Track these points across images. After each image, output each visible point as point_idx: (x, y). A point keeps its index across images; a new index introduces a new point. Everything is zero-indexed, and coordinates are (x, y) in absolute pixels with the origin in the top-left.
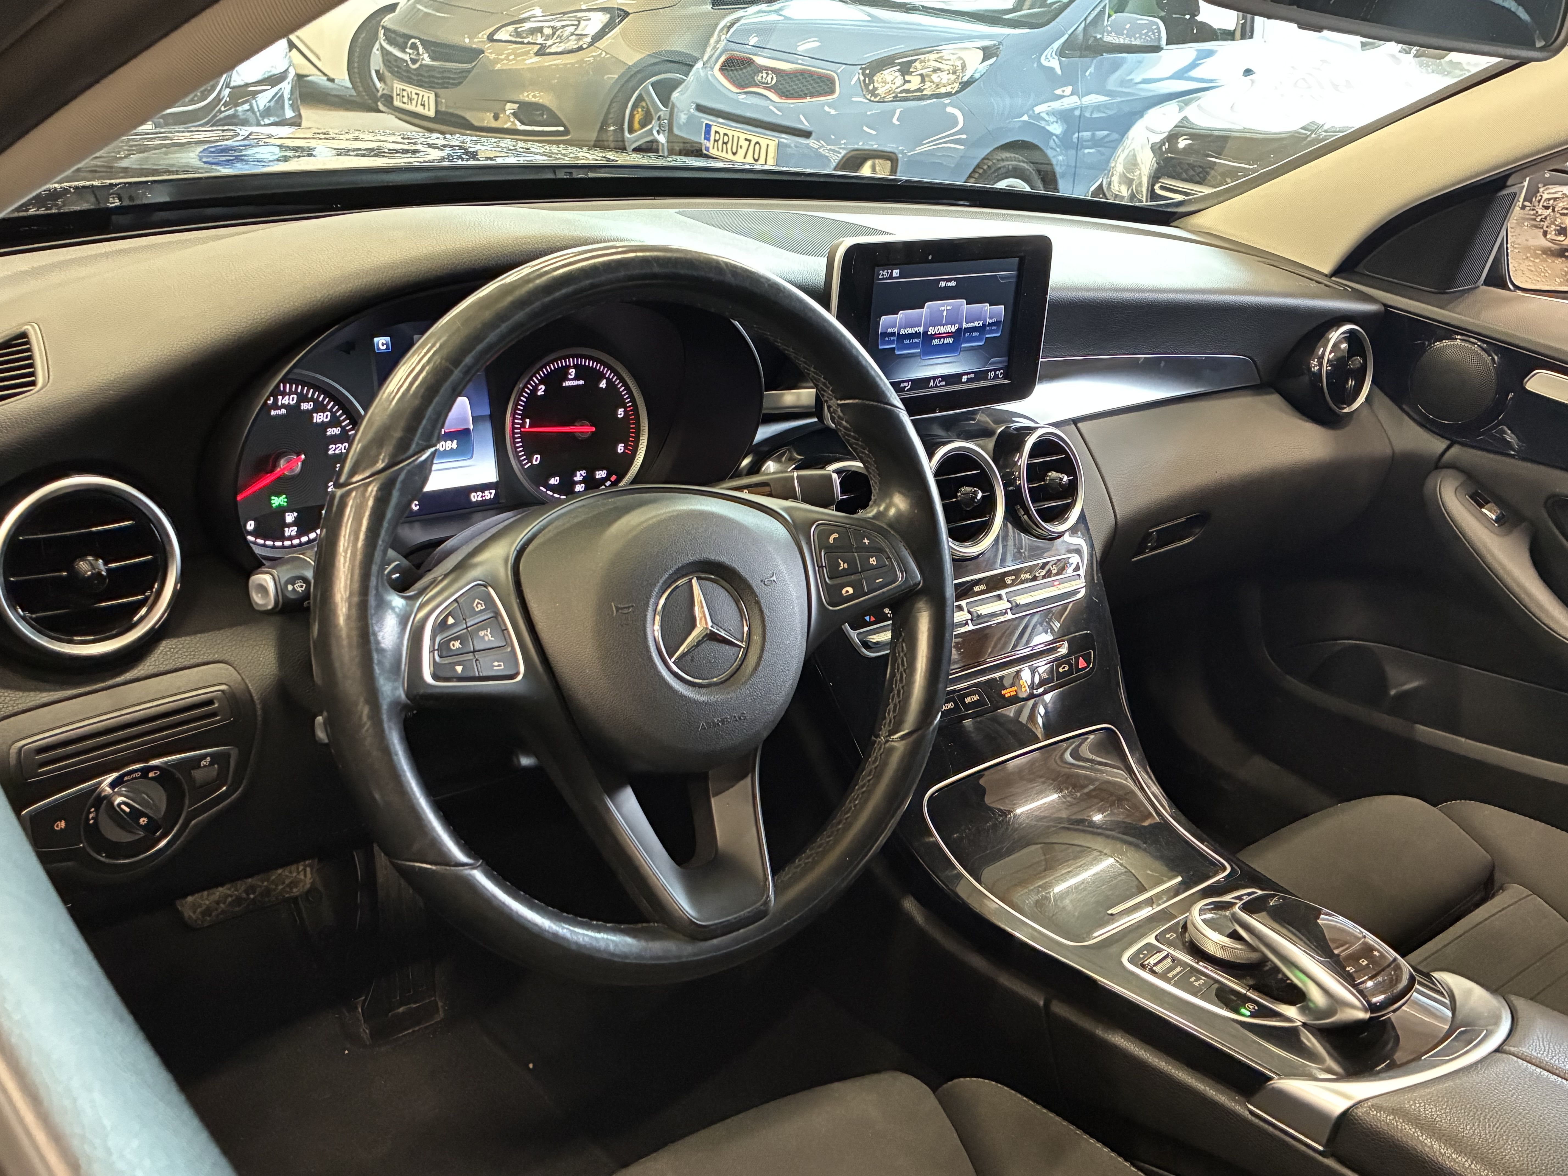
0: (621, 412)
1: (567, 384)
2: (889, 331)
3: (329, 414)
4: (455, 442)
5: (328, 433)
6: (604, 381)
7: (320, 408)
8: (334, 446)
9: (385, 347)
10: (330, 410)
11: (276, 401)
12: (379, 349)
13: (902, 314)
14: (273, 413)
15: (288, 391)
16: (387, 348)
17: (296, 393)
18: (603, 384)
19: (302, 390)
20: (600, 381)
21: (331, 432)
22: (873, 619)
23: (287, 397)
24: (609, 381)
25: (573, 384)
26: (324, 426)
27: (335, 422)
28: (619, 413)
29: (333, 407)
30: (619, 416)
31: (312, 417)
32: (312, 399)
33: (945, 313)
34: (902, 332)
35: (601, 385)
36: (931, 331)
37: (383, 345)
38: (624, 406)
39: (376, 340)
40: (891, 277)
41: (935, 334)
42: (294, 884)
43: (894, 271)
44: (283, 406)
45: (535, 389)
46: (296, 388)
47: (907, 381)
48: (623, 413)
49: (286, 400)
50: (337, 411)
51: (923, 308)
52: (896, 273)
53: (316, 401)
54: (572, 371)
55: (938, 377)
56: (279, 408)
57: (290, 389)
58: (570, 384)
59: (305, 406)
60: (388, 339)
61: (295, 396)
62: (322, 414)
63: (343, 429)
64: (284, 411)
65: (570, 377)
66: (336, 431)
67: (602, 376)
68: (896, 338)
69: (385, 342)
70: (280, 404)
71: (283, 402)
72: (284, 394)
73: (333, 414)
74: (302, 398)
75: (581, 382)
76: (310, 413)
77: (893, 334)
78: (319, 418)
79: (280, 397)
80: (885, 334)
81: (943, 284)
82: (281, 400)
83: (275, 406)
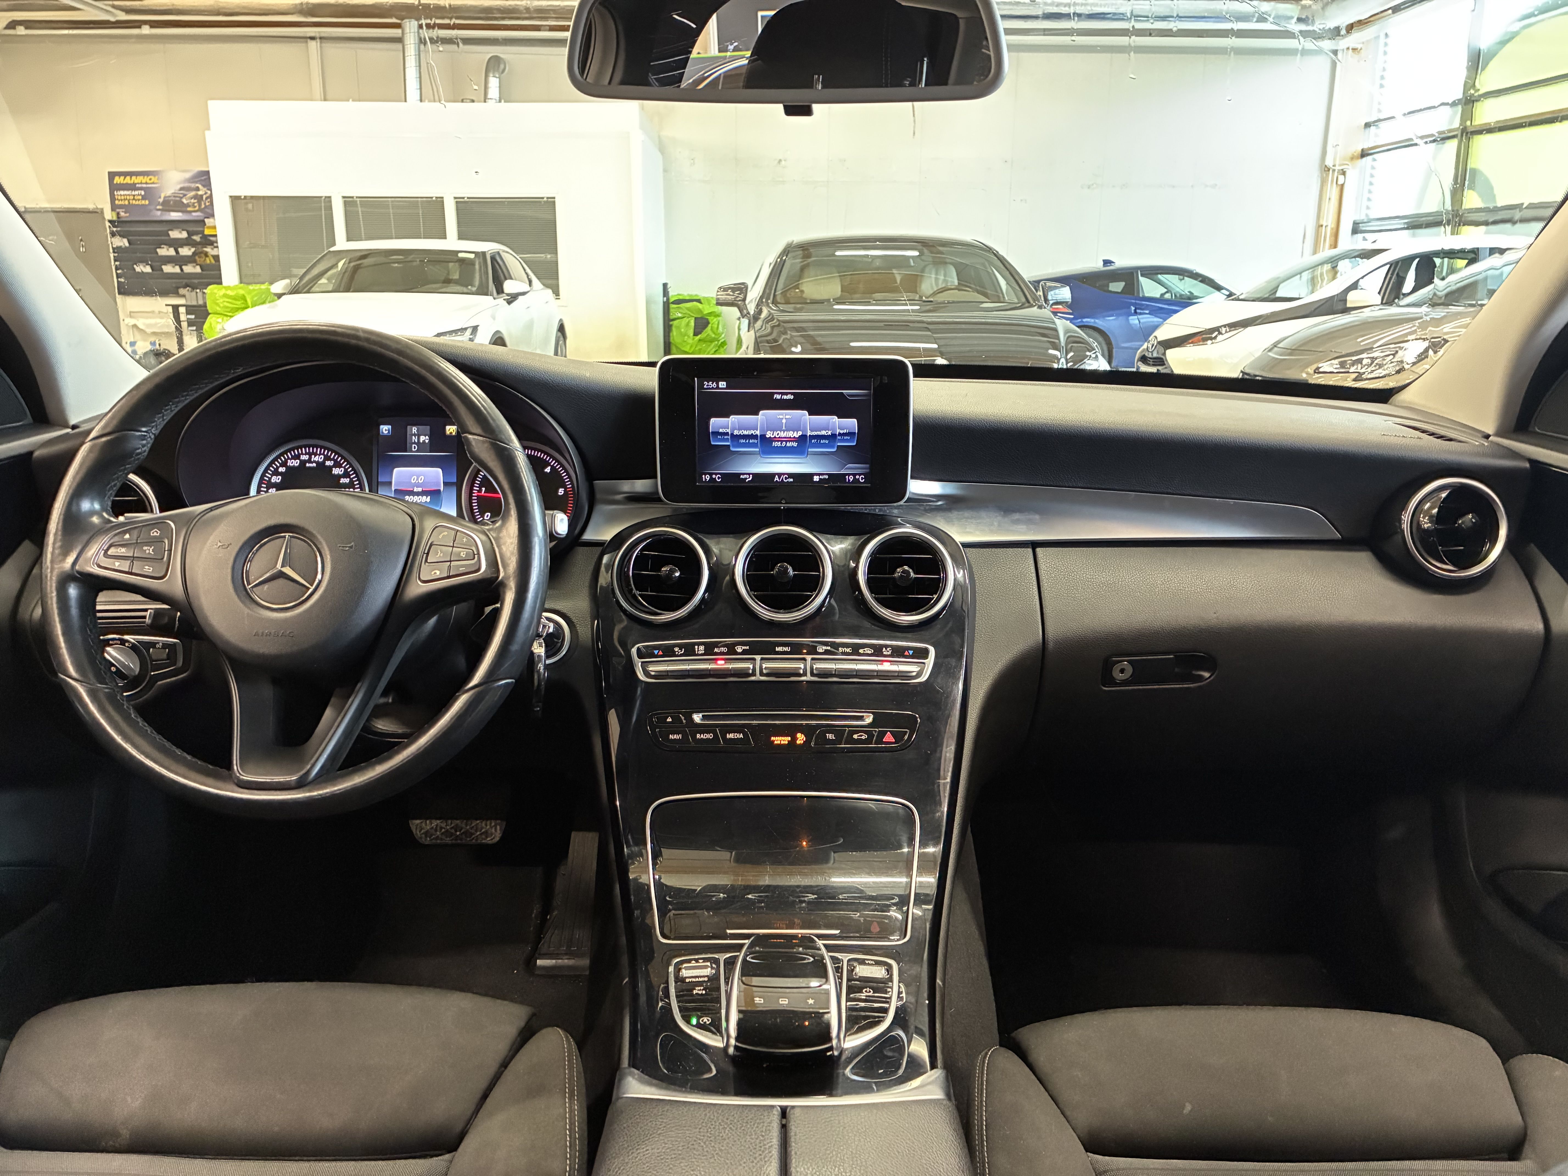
0: (561, 491)
2: (721, 430)
3: (343, 469)
4: (429, 497)
6: (549, 468)
7: (337, 465)
9: (387, 432)
11: (310, 458)
12: (383, 432)
13: (733, 418)
14: (308, 465)
15: (318, 453)
16: (389, 432)
17: (323, 454)
18: (548, 470)
19: (328, 453)
20: (546, 467)
21: (343, 481)
22: (661, 653)
23: (318, 457)
24: (553, 468)
26: (339, 477)
27: (346, 475)
29: (346, 466)
30: (559, 494)
31: (332, 470)
32: (333, 459)
33: (784, 421)
34: (736, 432)
35: (546, 470)
36: (769, 434)
37: (385, 430)
38: (565, 487)
39: (381, 427)
40: (718, 388)
41: (775, 437)
42: (486, 834)
43: (720, 383)
44: (315, 462)
46: (324, 452)
47: (749, 474)
49: (317, 459)
50: (349, 468)
51: (758, 415)
52: (722, 384)
53: (335, 461)
55: (784, 474)
56: (312, 463)
57: (320, 451)
59: (328, 463)
60: (390, 427)
61: (323, 457)
62: (338, 469)
63: (351, 480)
64: (314, 465)
66: (347, 480)
67: (549, 464)
68: (729, 437)
69: (387, 429)
70: (312, 460)
71: (315, 459)
72: (316, 455)
73: (346, 470)
74: (327, 458)
76: (330, 468)
77: (727, 434)
78: (336, 471)
79: (313, 456)
80: (716, 433)
81: (778, 397)
82: (313, 458)
83: (309, 461)
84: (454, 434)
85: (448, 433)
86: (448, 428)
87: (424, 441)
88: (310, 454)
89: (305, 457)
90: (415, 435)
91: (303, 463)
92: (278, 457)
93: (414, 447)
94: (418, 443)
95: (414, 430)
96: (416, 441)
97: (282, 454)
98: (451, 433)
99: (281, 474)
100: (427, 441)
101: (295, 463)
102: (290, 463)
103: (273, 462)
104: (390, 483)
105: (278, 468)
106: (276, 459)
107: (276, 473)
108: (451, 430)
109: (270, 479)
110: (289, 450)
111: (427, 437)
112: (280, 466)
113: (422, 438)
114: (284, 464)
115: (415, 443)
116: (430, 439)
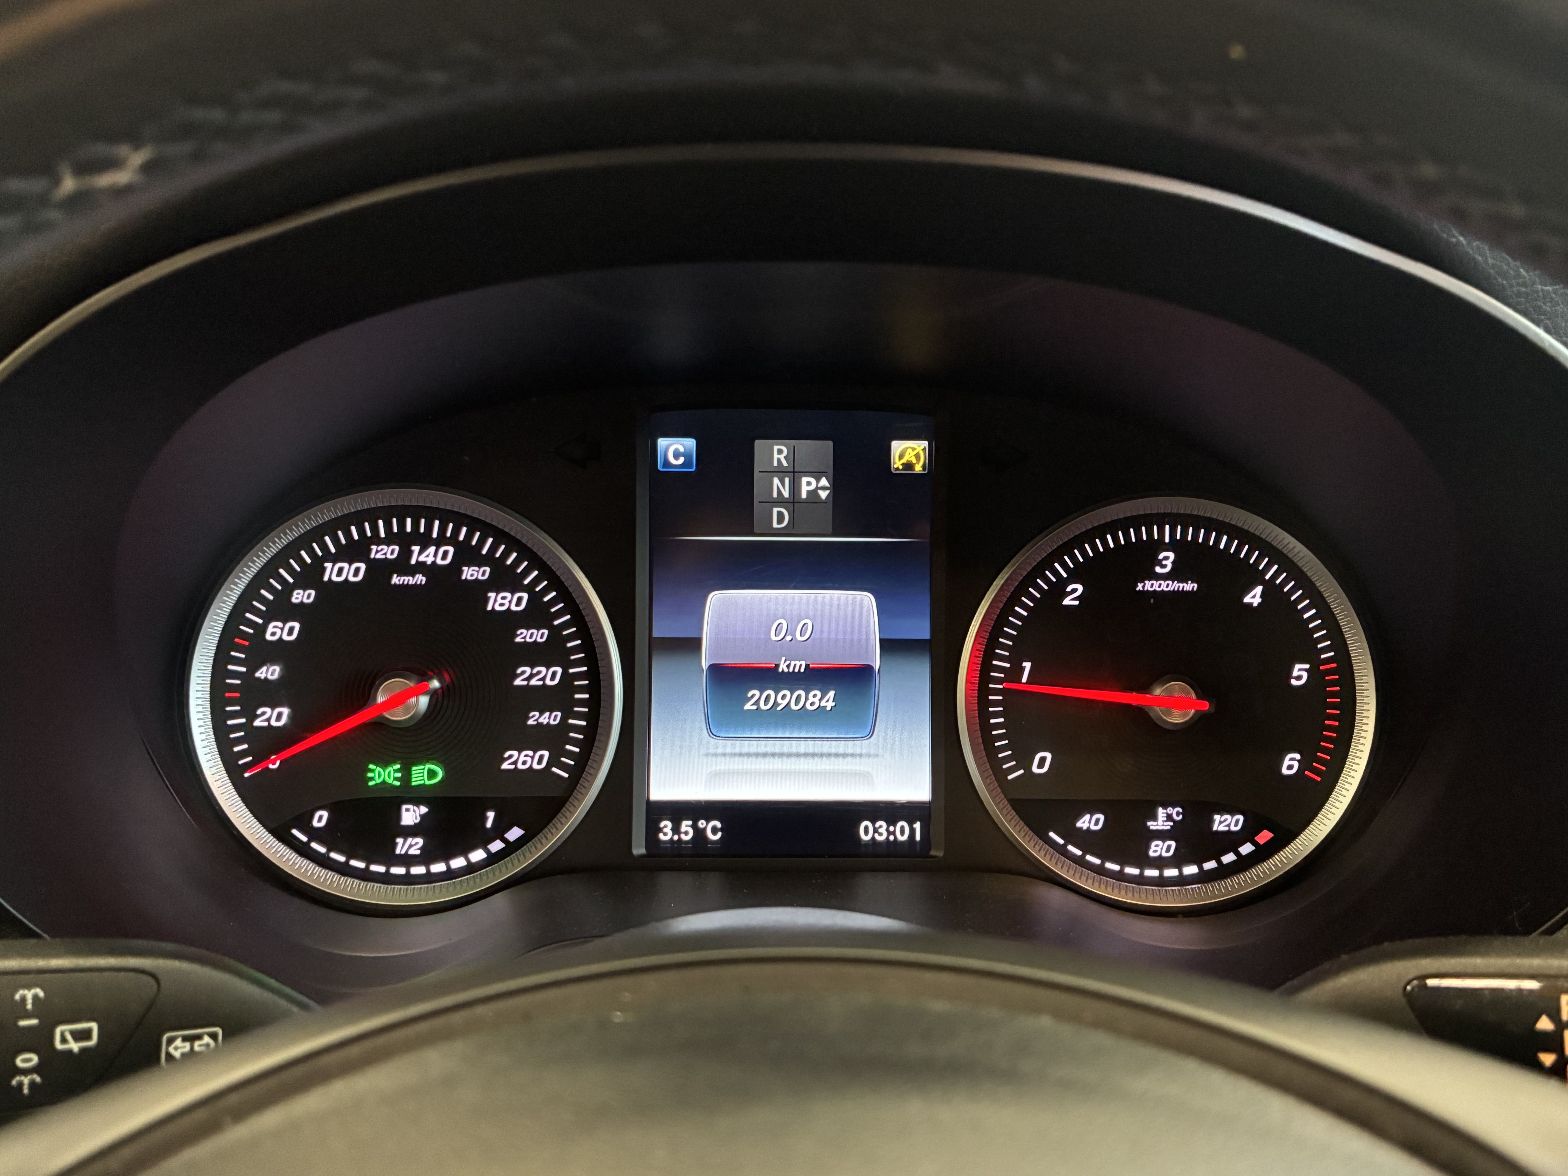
0: (1300, 674)
1: (1149, 586)
3: (525, 596)
4: (832, 694)
5: (518, 640)
6: (1259, 590)
7: (505, 580)
8: (528, 670)
9: (681, 460)
10: (529, 589)
11: (406, 553)
12: (667, 463)
14: (396, 580)
15: (435, 535)
16: (687, 462)
17: (453, 541)
18: (1254, 597)
19: (469, 536)
20: (1245, 587)
21: (524, 636)
23: (432, 549)
24: (1271, 591)
25: (1164, 587)
26: (511, 620)
27: (536, 615)
28: (1295, 673)
29: (536, 581)
30: (1294, 682)
31: (484, 599)
32: (489, 560)
35: (1247, 600)
37: (677, 455)
38: (1309, 654)
39: (662, 442)
44: (421, 567)
45: (1059, 589)
46: (456, 532)
48: (1305, 675)
49: (428, 556)
50: (545, 591)
53: (497, 564)
54: (1168, 558)
56: (412, 571)
57: (442, 530)
58: (1156, 587)
59: (469, 573)
61: (451, 549)
62: (508, 595)
63: (555, 632)
64: (420, 579)
65: (1158, 569)
66: (539, 635)
67: (1254, 577)
69: (682, 450)
70: (413, 562)
71: (422, 558)
72: (425, 541)
73: (535, 598)
74: (467, 555)
75: (1189, 586)
76: (480, 589)
78: (502, 602)
79: (416, 549)
82: (416, 555)
83: (402, 565)
84: (918, 468)
85: (897, 464)
86: (897, 446)
87: (813, 494)
88: (405, 541)
89: (388, 552)
90: (780, 472)
91: (380, 572)
92: (291, 550)
93: (779, 516)
94: (793, 502)
95: (779, 453)
96: (786, 494)
97: (304, 541)
98: (909, 466)
99: (298, 613)
100: (824, 495)
101: (351, 573)
102: (331, 572)
103: (269, 570)
104: (692, 645)
105: (289, 589)
106: (280, 560)
107: (281, 609)
108: (909, 457)
109: (261, 630)
110: (330, 528)
111: (824, 482)
112: (295, 586)
113: (807, 485)
114: (310, 577)
115: (780, 501)
116: (835, 487)
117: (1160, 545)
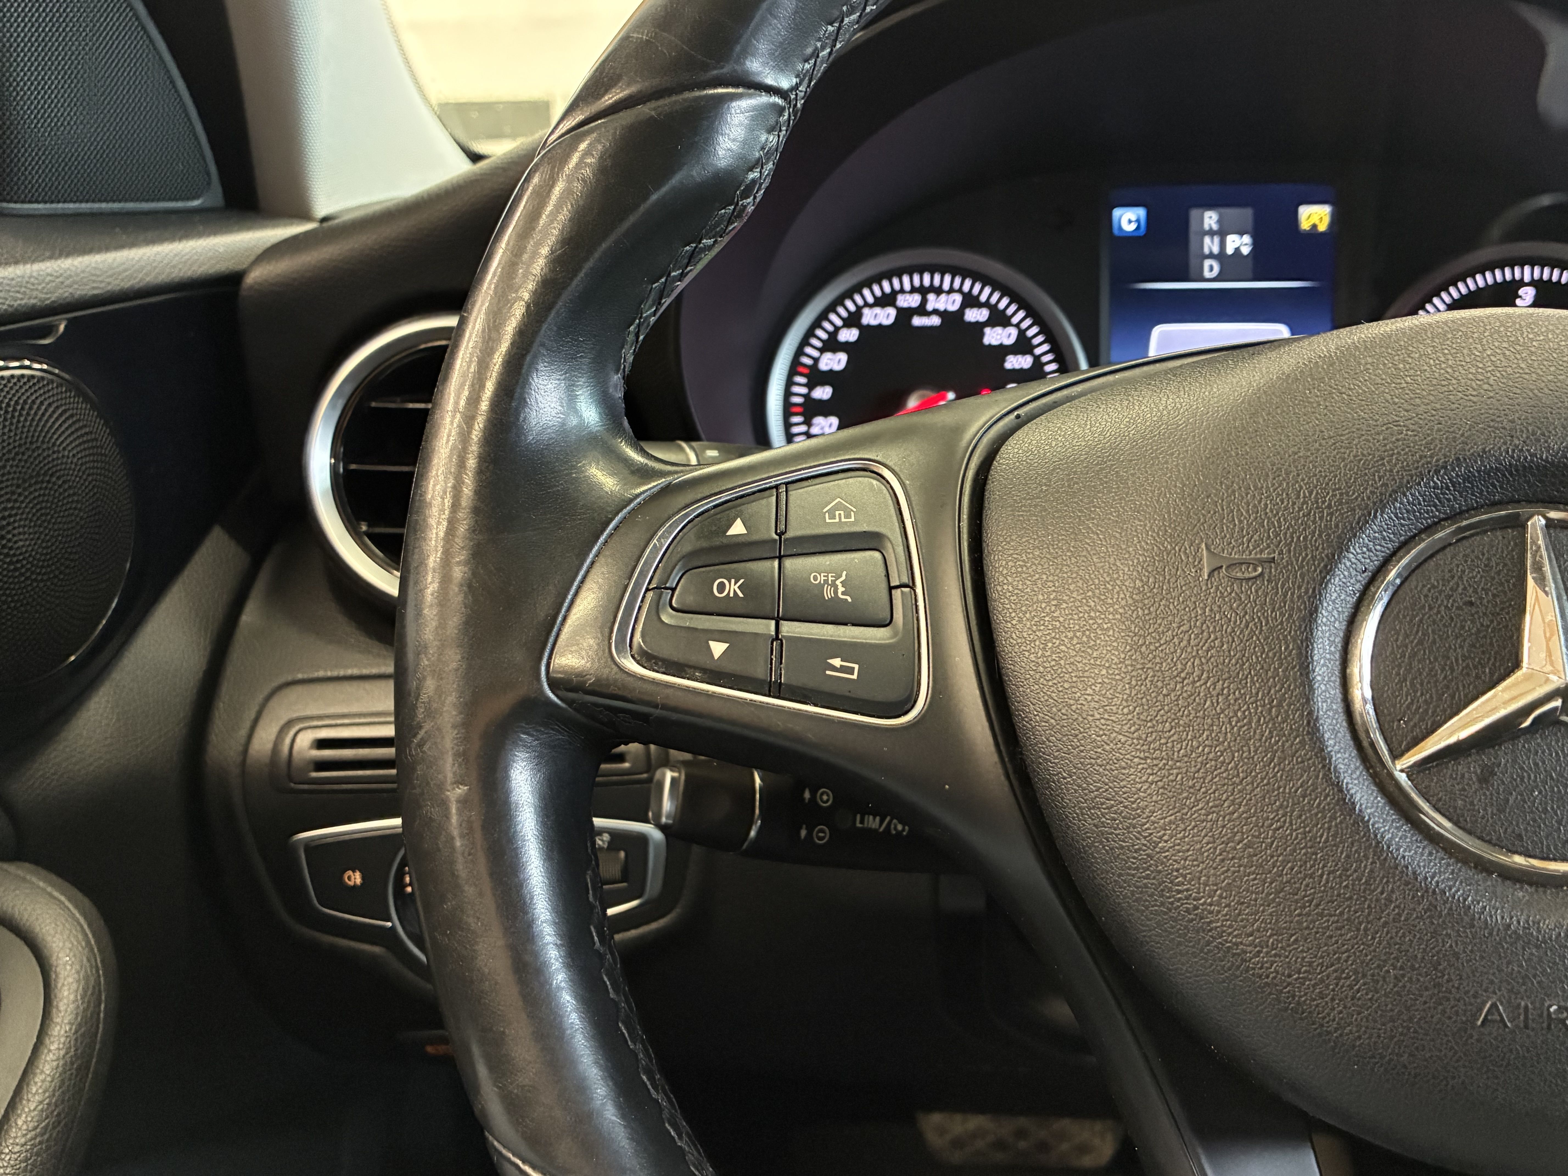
3: (1014, 331)
5: (1007, 365)
7: (999, 319)
9: (1133, 226)
10: (1017, 326)
11: (924, 301)
12: (1121, 228)
14: (917, 321)
15: (947, 286)
16: (1138, 228)
17: (960, 291)
19: (972, 286)
21: (1014, 362)
23: (945, 297)
26: (1003, 351)
27: (1023, 346)
29: (1022, 321)
31: (982, 335)
32: (986, 305)
37: (1129, 222)
39: (1117, 212)
44: (936, 312)
46: (962, 284)
49: (942, 303)
50: (1029, 328)
53: (993, 308)
54: (1528, 293)
56: (928, 314)
57: (952, 283)
59: (973, 315)
61: (958, 297)
62: (1001, 330)
63: (1036, 359)
64: (935, 321)
65: (1519, 302)
66: (1024, 362)
69: (1134, 218)
70: (930, 307)
71: (937, 305)
72: (939, 291)
73: (1022, 333)
74: (970, 301)
76: (978, 328)
78: (994, 336)
79: (932, 297)
82: (934, 302)
83: (921, 310)
84: (1322, 229)
85: (1304, 225)
86: (1306, 210)
87: (1237, 250)
88: (923, 291)
89: (911, 301)
90: (1211, 233)
91: (905, 314)
92: (840, 300)
93: (1210, 269)
94: (1221, 257)
95: (1211, 219)
96: (1216, 250)
97: (848, 294)
98: (1314, 226)
99: (845, 347)
100: (1246, 249)
101: (885, 316)
102: (869, 317)
103: (823, 316)
105: (838, 330)
106: (832, 308)
107: (832, 345)
108: (1315, 220)
109: (817, 361)
110: (868, 282)
111: (1246, 239)
112: (843, 328)
113: (1233, 242)
114: (853, 320)
115: (1211, 256)
116: (1256, 244)
117: (1521, 283)
